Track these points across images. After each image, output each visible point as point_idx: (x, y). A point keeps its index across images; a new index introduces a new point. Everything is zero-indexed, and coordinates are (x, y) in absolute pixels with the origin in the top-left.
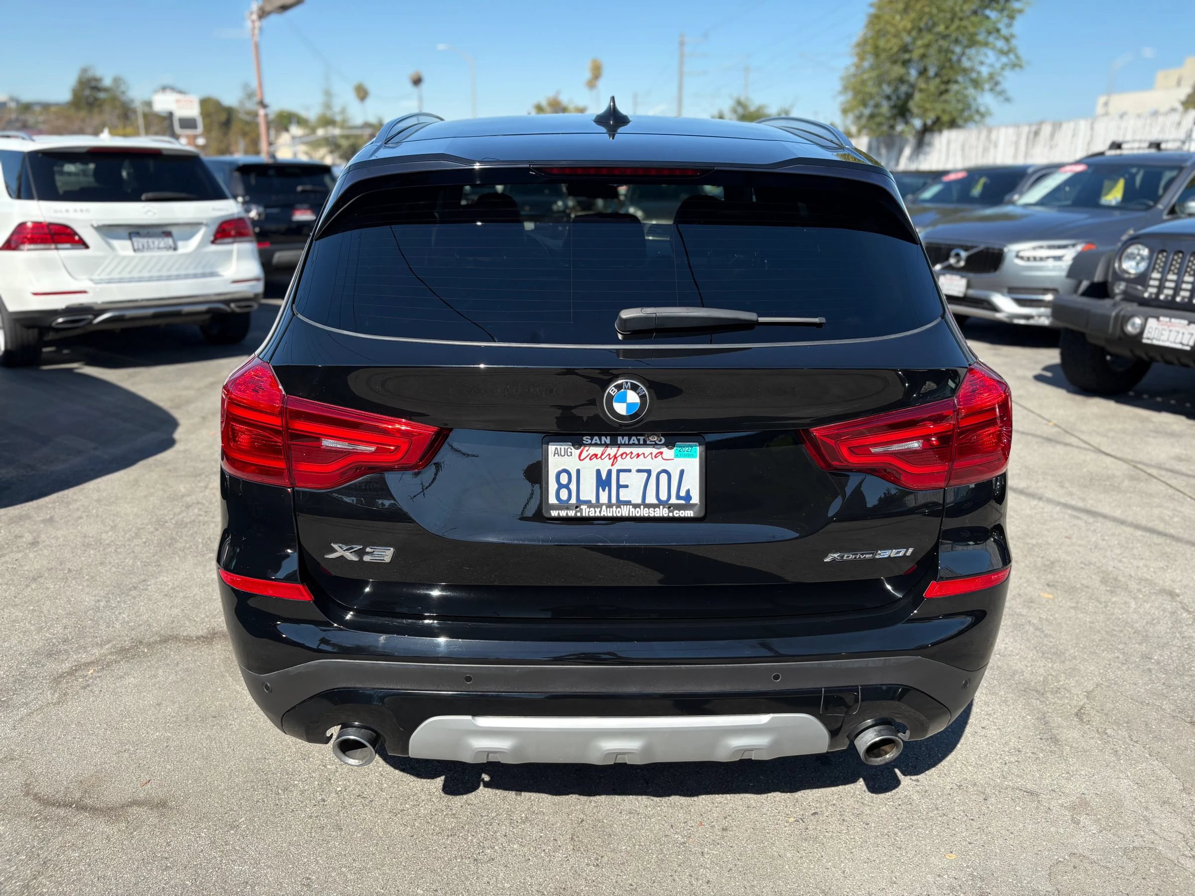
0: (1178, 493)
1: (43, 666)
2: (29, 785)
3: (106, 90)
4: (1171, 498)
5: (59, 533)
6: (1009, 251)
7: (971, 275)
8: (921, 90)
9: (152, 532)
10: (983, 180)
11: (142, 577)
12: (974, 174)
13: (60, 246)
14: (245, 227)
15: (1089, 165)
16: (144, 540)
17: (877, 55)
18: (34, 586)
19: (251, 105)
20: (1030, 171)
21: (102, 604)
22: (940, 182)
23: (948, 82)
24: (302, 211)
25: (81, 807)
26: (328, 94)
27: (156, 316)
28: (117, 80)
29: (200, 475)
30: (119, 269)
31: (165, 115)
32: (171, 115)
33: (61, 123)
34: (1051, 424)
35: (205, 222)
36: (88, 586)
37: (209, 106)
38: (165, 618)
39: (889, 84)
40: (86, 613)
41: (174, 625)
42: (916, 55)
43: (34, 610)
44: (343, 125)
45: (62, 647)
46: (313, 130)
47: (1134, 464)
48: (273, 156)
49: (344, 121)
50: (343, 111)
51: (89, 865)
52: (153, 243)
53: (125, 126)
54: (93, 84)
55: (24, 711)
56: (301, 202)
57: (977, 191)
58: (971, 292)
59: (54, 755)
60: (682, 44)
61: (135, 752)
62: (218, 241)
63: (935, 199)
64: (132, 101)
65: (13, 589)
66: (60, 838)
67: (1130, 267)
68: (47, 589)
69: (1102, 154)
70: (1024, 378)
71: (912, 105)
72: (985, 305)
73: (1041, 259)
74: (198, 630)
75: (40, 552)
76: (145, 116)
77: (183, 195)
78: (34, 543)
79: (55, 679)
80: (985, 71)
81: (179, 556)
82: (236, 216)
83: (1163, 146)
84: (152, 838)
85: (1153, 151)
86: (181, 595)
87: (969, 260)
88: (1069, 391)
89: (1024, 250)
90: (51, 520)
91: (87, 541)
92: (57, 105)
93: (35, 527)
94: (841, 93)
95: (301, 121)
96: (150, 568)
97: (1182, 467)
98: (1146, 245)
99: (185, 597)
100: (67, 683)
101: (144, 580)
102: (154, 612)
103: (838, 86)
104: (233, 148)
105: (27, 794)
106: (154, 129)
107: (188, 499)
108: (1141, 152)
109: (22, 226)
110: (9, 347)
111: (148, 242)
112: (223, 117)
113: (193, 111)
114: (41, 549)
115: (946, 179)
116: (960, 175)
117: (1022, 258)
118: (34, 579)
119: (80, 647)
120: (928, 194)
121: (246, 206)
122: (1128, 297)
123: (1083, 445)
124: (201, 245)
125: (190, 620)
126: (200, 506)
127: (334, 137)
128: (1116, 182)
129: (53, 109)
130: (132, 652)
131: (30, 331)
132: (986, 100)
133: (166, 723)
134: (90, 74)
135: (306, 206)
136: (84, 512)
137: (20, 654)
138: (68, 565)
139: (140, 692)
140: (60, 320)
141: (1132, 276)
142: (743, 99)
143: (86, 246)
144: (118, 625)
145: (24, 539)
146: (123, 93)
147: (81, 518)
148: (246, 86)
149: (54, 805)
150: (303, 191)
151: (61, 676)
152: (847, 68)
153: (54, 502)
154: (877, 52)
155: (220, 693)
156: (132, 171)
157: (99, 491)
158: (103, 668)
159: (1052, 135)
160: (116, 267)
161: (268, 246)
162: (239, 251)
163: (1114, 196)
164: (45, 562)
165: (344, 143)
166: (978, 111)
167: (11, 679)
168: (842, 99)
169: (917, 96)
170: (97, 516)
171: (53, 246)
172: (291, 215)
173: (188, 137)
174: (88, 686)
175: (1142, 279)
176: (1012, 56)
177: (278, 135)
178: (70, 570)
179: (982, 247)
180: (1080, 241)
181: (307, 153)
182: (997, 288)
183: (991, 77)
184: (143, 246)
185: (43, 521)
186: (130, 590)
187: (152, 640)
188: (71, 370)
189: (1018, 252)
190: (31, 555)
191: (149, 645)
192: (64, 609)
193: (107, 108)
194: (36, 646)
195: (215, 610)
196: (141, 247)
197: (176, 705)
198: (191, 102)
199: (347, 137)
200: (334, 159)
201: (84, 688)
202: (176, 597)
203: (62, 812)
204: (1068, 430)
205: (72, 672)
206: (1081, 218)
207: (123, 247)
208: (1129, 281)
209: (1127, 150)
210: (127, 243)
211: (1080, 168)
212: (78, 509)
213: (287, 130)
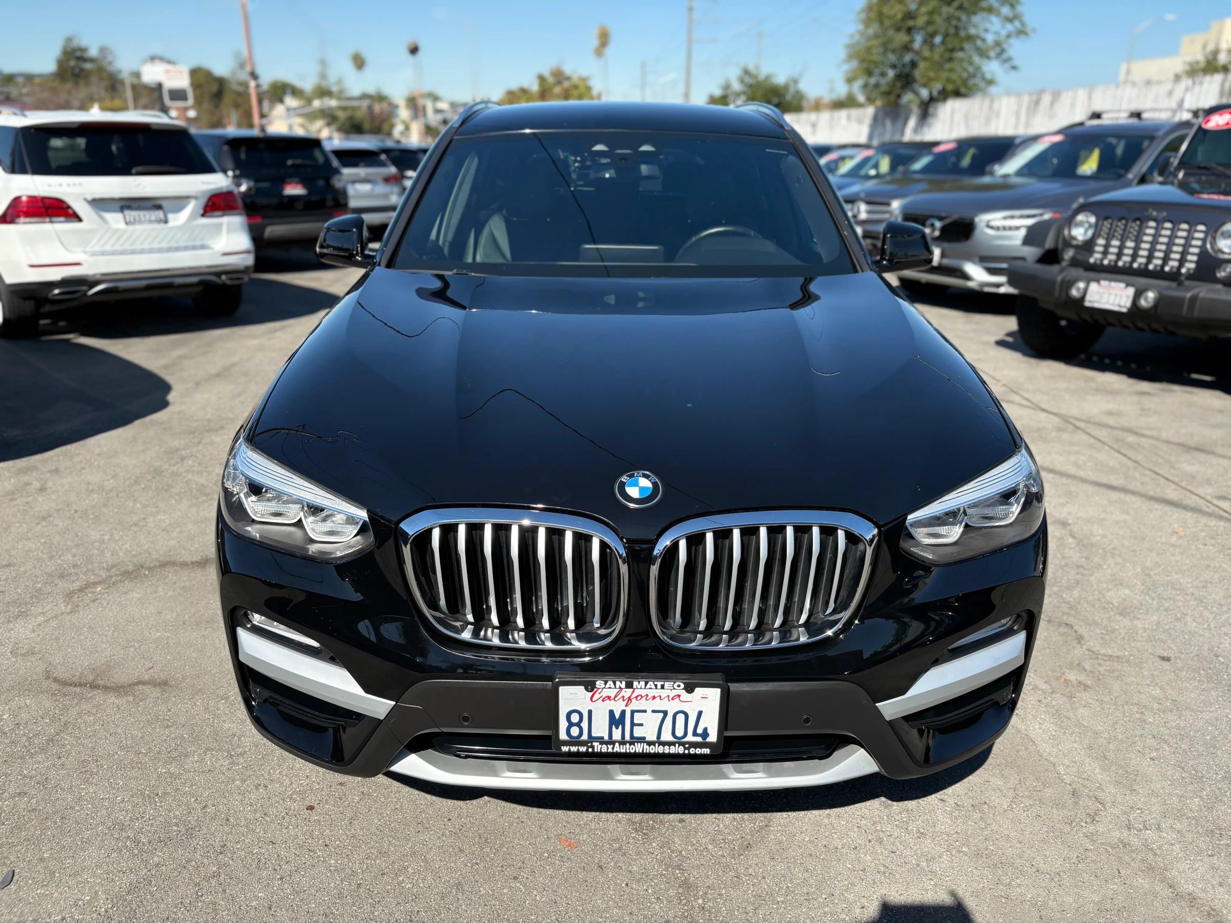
0: (1097, 442)
1: (56, 585)
2: (49, 671)
3: (92, 60)
4: (1091, 446)
5: (64, 481)
6: (981, 221)
7: (946, 245)
8: (925, 59)
9: (150, 480)
10: (972, 151)
11: (142, 516)
12: (963, 145)
13: (54, 219)
14: (234, 201)
15: (1066, 135)
16: (143, 486)
17: (881, 22)
18: (44, 524)
19: (243, 76)
20: (1017, 141)
21: (106, 537)
22: (930, 153)
23: (952, 50)
24: (293, 185)
25: (94, 686)
26: (323, 63)
27: (149, 288)
28: (103, 50)
29: (194, 432)
30: (112, 241)
31: (154, 86)
32: (160, 86)
33: (46, 95)
34: (1000, 384)
35: (194, 194)
36: (93, 523)
37: (200, 77)
38: (163, 548)
39: (893, 51)
40: (92, 544)
41: (171, 553)
42: (921, 21)
43: (45, 543)
44: (340, 96)
45: (72, 570)
46: (309, 101)
47: (1065, 419)
48: (263, 129)
49: (341, 91)
50: (339, 82)
51: (103, 725)
52: (144, 216)
53: (113, 98)
54: (78, 54)
55: (41, 619)
56: (292, 176)
57: (966, 161)
58: (946, 262)
59: (69, 650)
60: (691, 9)
61: (140, 647)
62: (208, 214)
63: (926, 170)
64: (120, 72)
65: (25, 526)
66: (78, 708)
67: (1080, 233)
68: (57, 526)
69: (1081, 124)
70: (987, 343)
71: (917, 74)
72: (958, 274)
73: (1010, 228)
74: (193, 557)
75: (48, 497)
76: (134, 87)
77: (172, 169)
78: (42, 490)
79: (67, 595)
80: (990, 38)
81: (175, 499)
82: (225, 190)
83: (1145, 116)
84: (155, 707)
85: (1134, 121)
86: (178, 530)
87: (943, 230)
88: (1025, 354)
89: (994, 220)
90: (56, 471)
91: (90, 487)
92: (40, 76)
93: (42, 476)
94: (845, 61)
95: (296, 92)
96: (149, 509)
97: (1111, 421)
98: (1094, 213)
99: (181, 532)
100: (78, 597)
101: (144, 519)
102: (154, 544)
103: (842, 54)
104: (225, 121)
105: (48, 678)
106: (143, 101)
107: (183, 452)
108: (1121, 122)
109: (17, 200)
110: (7, 316)
111: (139, 216)
112: (215, 88)
113: (182, 81)
114: (49, 494)
115: (938, 150)
116: (951, 146)
117: (992, 228)
118: (44, 518)
119: (88, 570)
120: (918, 165)
121: (236, 180)
122: (1074, 263)
123: (1024, 402)
124: (192, 217)
125: (185, 550)
126: (194, 458)
127: (330, 109)
128: (1091, 151)
129: (37, 80)
130: (135, 574)
131: (27, 303)
132: (992, 68)
133: (165, 626)
134: (75, 43)
135: (297, 180)
136: (86, 463)
137: (35, 576)
138: (74, 507)
139: (143, 604)
140: (57, 291)
141: (1080, 243)
142: (751, 68)
143: (80, 220)
144: (121, 554)
145: (33, 486)
146: (110, 63)
147: (84, 468)
148: (237, 55)
149: (71, 685)
150: (293, 165)
151: (73, 592)
152: (852, 36)
153: (58, 456)
154: (881, 17)
155: (212, 604)
156: (121, 145)
157: (99, 446)
158: (110, 586)
159: (1052, 103)
160: (109, 239)
161: (258, 221)
162: (229, 224)
163: (1089, 166)
164: (53, 505)
165: (342, 115)
166: (983, 78)
167: (28, 596)
168: (846, 67)
169: (922, 65)
170: (99, 467)
171: (47, 219)
172: (282, 189)
173: (178, 109)
174: (97, 599)
175: (1088, 246)
176: (1017, 23)
177: (271, 108)
178: (76, 511)
179: (955, 217)
180: (1047, 210)
181: (302, 126)
182: (969, 257)
183: (997, 44)
184: (135, 219)
185: (51, 472)
186: (132, 526)
187: (152, 565)
188: (67, 341)
189: (988, 221)
190: (40, 499)
191: (149, 569)
192: (73, 541)
193: (94, 79)
194: (48, 570)
195: (208, 541)
196: (132, 220)
197: (174, 614)
198: (181, 72)
199: (344, 109)
200: (331, 132)
201: (94, 601)
202: (173, 532)
203: (78, 690)
204: (1015, 389)
205: (81, 590)
206: (1054, 187)
207: (115, 220)
208: (1077, 247)
209: (1106, 120)
210: (119, 216)
211: (1058, 138)
212: (81, 462)
213: (281, 101)
